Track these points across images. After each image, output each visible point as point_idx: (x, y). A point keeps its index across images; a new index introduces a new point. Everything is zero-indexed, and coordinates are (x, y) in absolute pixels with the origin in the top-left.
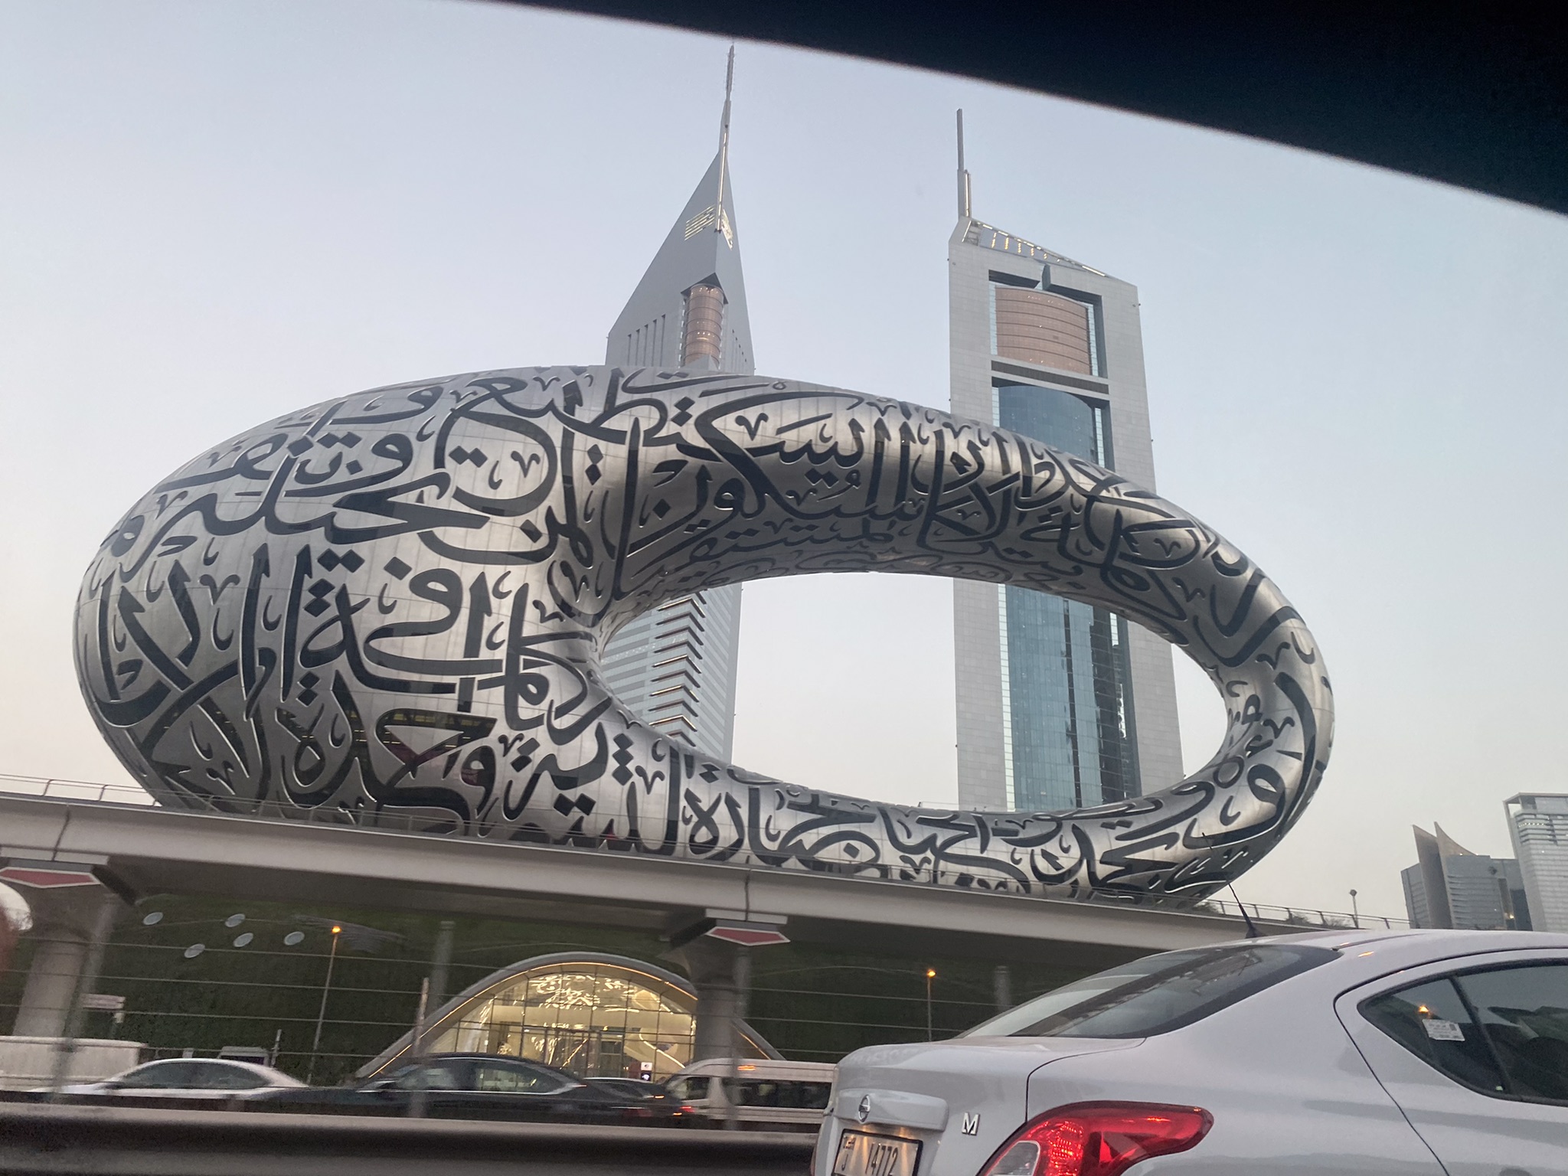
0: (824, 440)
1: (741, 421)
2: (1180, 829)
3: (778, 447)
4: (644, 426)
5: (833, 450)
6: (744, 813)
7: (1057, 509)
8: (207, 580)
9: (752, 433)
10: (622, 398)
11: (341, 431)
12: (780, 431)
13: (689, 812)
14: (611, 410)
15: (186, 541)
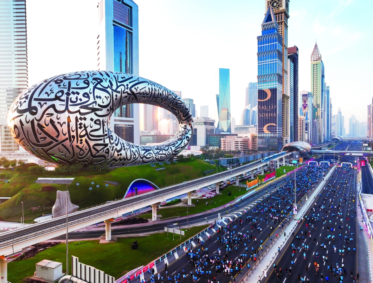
0: (145, 91)
1: (135, 88)
2: (180, 146)
4: (123, 90)
6: (138, 152)
8: (58, 123)
13: (133, 154)
15: (51, 114)
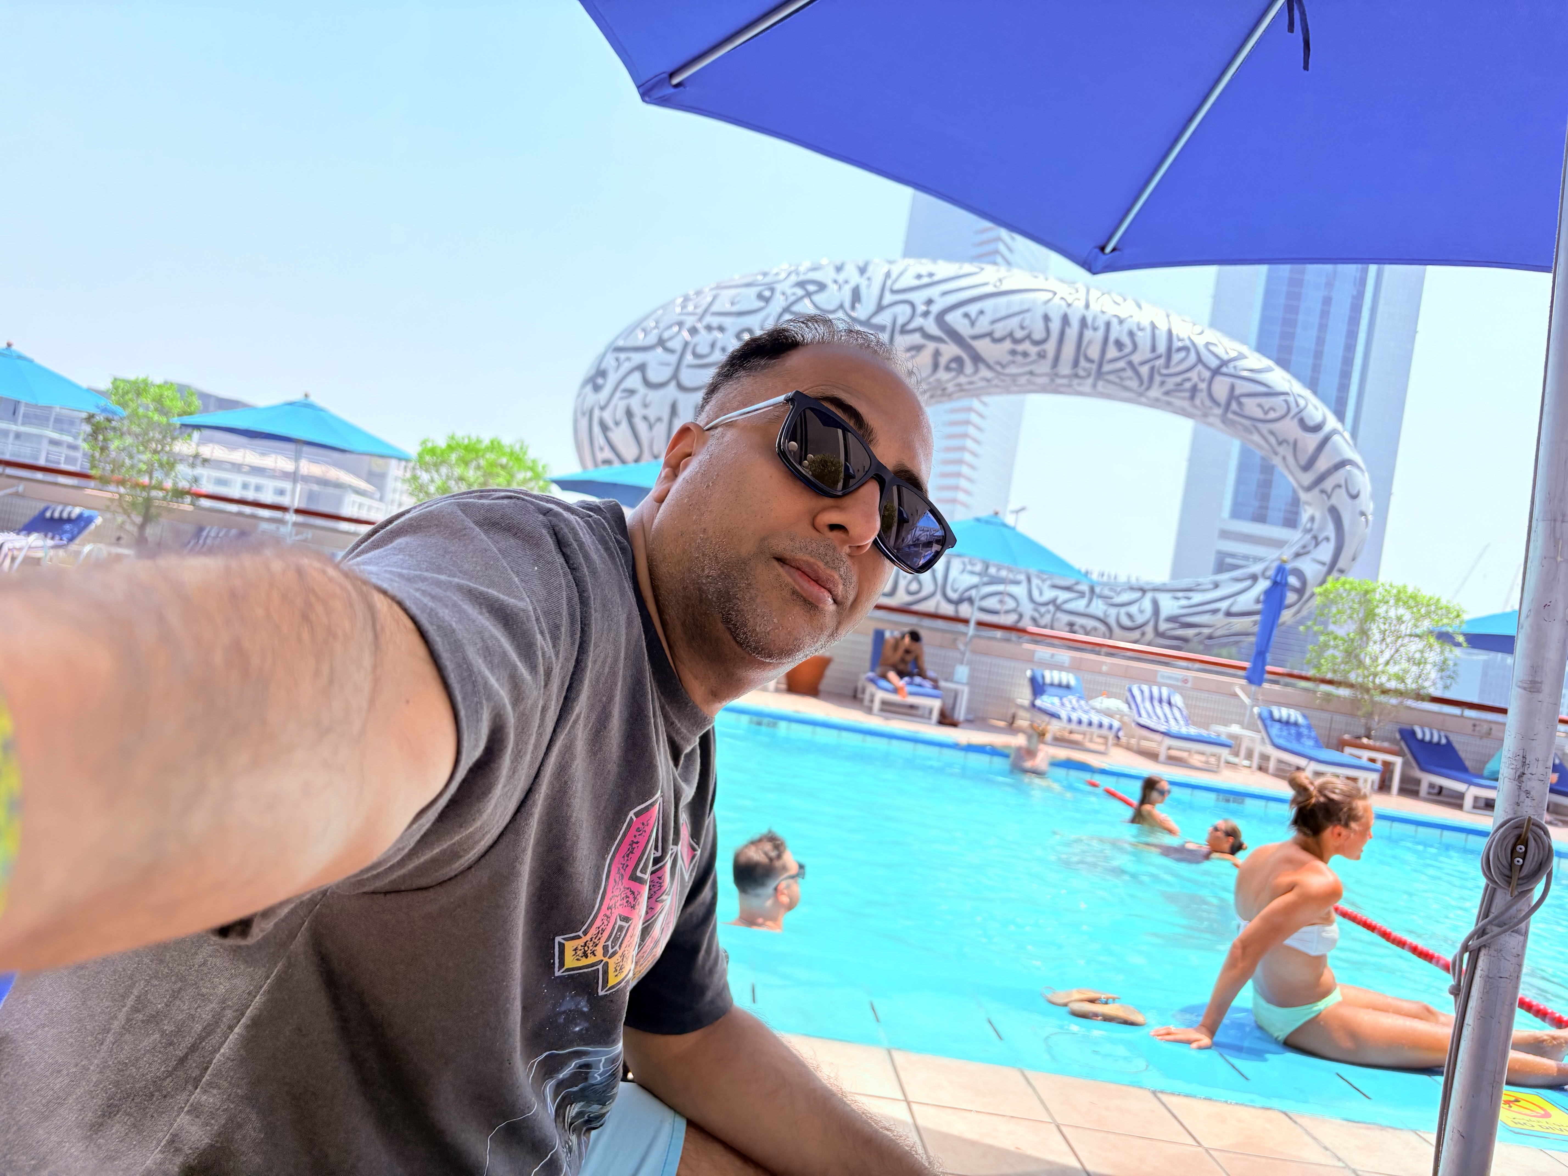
0: (1022, 328)
1: (966, 315)
3: (990, 334)
4: (900, 321)
5: (1028, 337)
7: (1189, 379)
8: (645, 418)
9: (973, 324)
10: (888, 298)
11: (715, 321)
12: (994, 322)
14: (880, 308)
15: (631, 392)
